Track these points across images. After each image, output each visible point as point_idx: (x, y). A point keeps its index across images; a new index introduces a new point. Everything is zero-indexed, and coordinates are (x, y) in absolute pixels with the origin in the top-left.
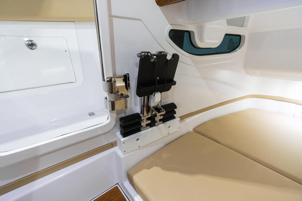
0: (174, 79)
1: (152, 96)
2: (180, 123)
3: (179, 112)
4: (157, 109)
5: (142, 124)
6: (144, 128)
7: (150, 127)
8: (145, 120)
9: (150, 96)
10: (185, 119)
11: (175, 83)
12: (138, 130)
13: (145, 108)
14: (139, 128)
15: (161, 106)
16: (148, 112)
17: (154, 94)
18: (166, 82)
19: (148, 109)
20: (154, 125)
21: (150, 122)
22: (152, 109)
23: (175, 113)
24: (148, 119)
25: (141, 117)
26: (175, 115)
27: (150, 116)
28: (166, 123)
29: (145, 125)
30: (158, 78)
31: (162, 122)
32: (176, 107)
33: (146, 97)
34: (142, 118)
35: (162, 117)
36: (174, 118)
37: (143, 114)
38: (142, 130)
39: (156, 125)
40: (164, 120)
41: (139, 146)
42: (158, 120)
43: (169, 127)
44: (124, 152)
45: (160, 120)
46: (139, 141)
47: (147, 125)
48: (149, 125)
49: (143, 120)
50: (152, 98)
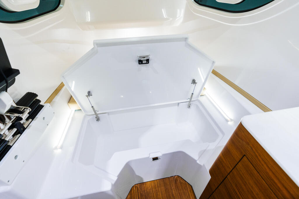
3: (42, 98)
4: (12, 110)
5: (7, 139)
6: (12, 141)
7: (19, 135)
8: (7, 132)
10: (53, 100)
11: (17, 72)
12: (8, 148)
14: (6, 145)
15: (17, 105)
18: (5, 76)
20: (24, 129)
21: (15, 130)
22: (6, 115)
24: (10, 128)
26: (41, 104)
27: (11, 124)
28: (37, 118)
29: (12, 137)
31: (31, 120)
32: (36, 95)
34: (1, 133)
35: (28, 116)
36: (42, 106)
38: (11, 145)
39: (25, 126)
40: (32, 116)
41: (24, 161)
42: (25, 121)
43: (44, 118)
44: (9, 183)
45: (27, 119)
46: (18, 158)
47: (13, 136)
48: (17, 133)
49: (4, 134)
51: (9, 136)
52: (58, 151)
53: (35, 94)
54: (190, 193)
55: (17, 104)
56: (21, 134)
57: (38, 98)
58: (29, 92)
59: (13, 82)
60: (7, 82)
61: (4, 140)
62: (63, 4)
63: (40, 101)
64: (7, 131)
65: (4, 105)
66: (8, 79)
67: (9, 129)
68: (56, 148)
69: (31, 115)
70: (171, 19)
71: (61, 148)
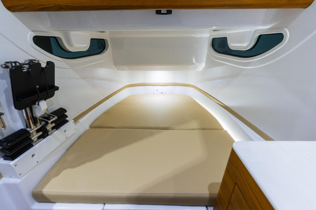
0: (56, 85)
1: (36, 106)
2: (75, 124)
3: (71, 115)
5: (32, 138)
6: (36, 142)
7: (42, 139)
8: (34, 133)
9: (33, 106)
10: (78, 121)
11: (57, 88)
12: (30, 145)
13: (30, 120)
14: (30, 143)
16: (35, 123)
17: (37, 103)
19: (35, 120)
20: (48, 135)
21: (41, 133)
23: (67, 117)
24: (38, 131)
25: (28, 132)
26: (67, 119)
27: (39, 127)
28: (60, 129)
29: (37, 139)
30: (38, 87)
31: (55, 130)
32: (65, 111)
33: (28, 109)
34: (31, 132)
35: (54, 125)
36: (67, 121)
37: (31, 128)
38: (34, 145)
40: (57, 127)
41: (38, 162)
42: (51, 129)
43: (65, 131)
44: (20, 176)
45: (53, 128)
46: (35, 157)
48: (42, 136)
49: (32, 133)
50: (36, 108)
51: (34, 137)
56: (44, 138)
57: (66, 113)
58: (61, 108)
59: (52, 95)
60: (47, 94)
61: (30, 138)
62: (106, 50)
65: (40, 111)
66: (49, 91)
69: (57, 125)
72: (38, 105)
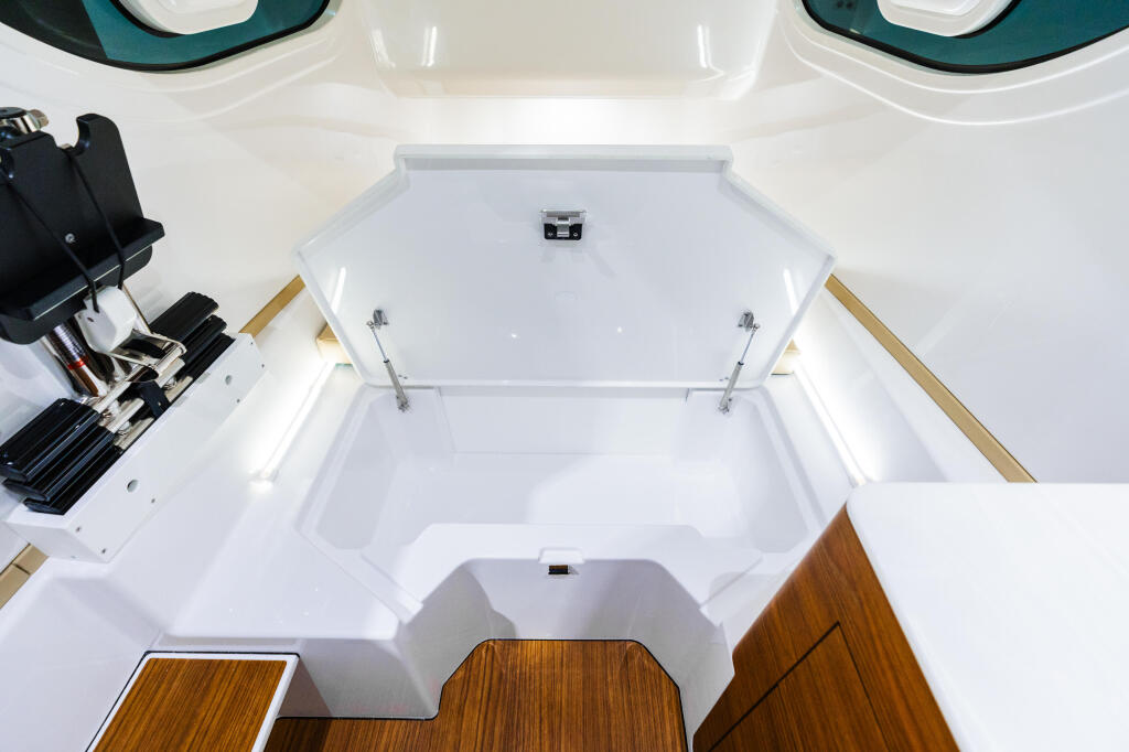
1: (89, 312)
2: (259, 346)
3: (233, 315)
4: (136, 345)
5: (112, 428)
6: (129, 434)
7: (150, 420)
8: (115, 408)
9: (76, 316)
10: (270, 324)
11: (156, 230)
12: (111, 454)
13: (85, 367)
14: (109, 444)
15: (152, 332)
16: (108, 376)
17: (89, 303)
18: (117, 242)
19: (102, 365)
20: (166, 405)
21: (139, 404)
22: (117, 359)
23: (223, 325)
24: (126, 398)
25: (87, 409)
26: (226, 332)
27: (127, 385)
28: (209, 375)
29: (128, 424)
30: (70, 238)
31: (189, 379)
32: (213, 305)
33: (60, 331)
34: (99, 408)
35: (180, 364)
36: (229, 341)
37: (93, 392)
38: (124, 448)
39: (170, 396)
40: (194, 367)
41: (153, 501)
42: (172, 381)
43: (228, 379)
44: (103, 556)
45: (179, 376)
46: (138, 487)
47: (133, 420)
48: (145, 413)
49: (106, 410)
50: (91, 320)
51: (119, 419)
52: (263, 488)
53: (211, 300)
54: (666, 709)
55: (153, 327)
56: (156, 419)
57: (217, 313)
58: (194, 293)
59: (145, 258)
60: (121, 261)
61: (104, 428)
62: (337, 8)
63: (221, 324)
64: (117, 403)
65: (111, 329)
66: (127, 250)
67: (121, 399)
68: (257, 477)
69: (190, 365)
70: (722, 73)
71: (274, 477)
72: (96, 309)
